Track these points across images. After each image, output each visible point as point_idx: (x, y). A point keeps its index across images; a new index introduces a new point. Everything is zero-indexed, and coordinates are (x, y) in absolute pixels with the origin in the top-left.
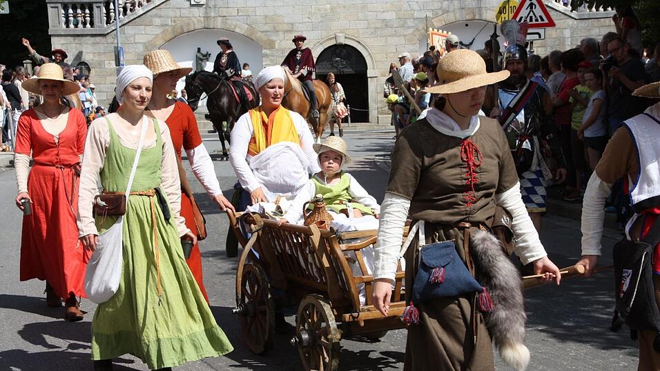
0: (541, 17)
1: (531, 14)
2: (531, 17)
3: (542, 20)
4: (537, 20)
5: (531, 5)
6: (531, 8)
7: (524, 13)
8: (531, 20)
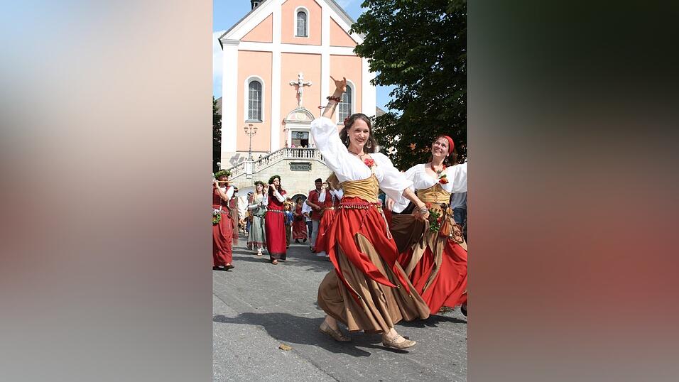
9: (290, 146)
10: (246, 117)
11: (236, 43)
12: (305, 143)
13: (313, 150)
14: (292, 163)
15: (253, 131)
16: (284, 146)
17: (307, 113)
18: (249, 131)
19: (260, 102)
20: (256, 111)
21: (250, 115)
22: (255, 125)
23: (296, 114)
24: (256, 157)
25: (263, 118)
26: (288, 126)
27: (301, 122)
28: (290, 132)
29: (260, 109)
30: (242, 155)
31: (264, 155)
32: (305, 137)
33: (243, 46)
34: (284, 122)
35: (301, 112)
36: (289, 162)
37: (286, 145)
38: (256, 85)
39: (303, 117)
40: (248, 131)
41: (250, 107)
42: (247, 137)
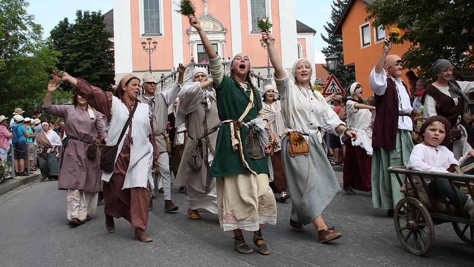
0: (338, 89)
1: (333, 88)
2: (333, 90)
3: (339, 91)
4: (336, 91)
5: (333, 84)
6: (333, 85)
7: (330, 87)
8: (333, 91)
9: (196, 61)
10: (142, 31)
15: (152, 46)
16: (189, 62)
18: (147, 46)
19: (158, 12)
20: (152, 24)
21: (146, 28)
22: (154, 39)
25: (162, 31)
26: (193, 38)
28: (195, 46)
29: (158, 19)
31: (166, 74)
34: (188, 33)
35: (207, 20)
37: (193, 61)
39: (210, 26)
41: (146, 19)
42: (146, 54)
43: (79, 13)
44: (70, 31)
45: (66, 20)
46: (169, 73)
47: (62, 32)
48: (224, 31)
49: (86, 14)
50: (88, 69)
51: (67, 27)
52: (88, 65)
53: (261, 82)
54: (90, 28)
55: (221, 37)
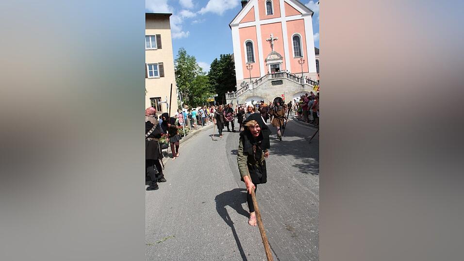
9: (270, 73)
10: (247, 61)
11: (237, 25)
12: (277, 69)
13: (282, 73)
14: (273, 81)
15: (251, 67)
16: (267, 73)
17: (277, 54)
19: (252, 52)
20: (251, 58)
21: (248, 60)
22: (251, 64)
23: (272, 56)
24: (254, 80)
25: (255, 61)
26: (268, 62)
27: (275, 60)
28: (270, 65)
29: (253, 55)
30: (246, 81)
31: (258, 79)
32: (277, 67)
33: (241, 25)
34: (266, 61)
35: (274, 54)
36: (271, 81)
37: (268, 72)
38: (249, 44)
39: (276, 57)
40: (248, 68)
41: (248, 56)
42: (249, 71)
43: (221, 56)
44: (218, 64)
45: (216, 59)
46: (259, 78)
47: (215, 65)
48: (281, 58)
49: (224, 55)
50: (226, 78)
51: (217, 62)
52: (226, 77)
53: (299, 80)
54: (226, 61)
55: (281, 61)
